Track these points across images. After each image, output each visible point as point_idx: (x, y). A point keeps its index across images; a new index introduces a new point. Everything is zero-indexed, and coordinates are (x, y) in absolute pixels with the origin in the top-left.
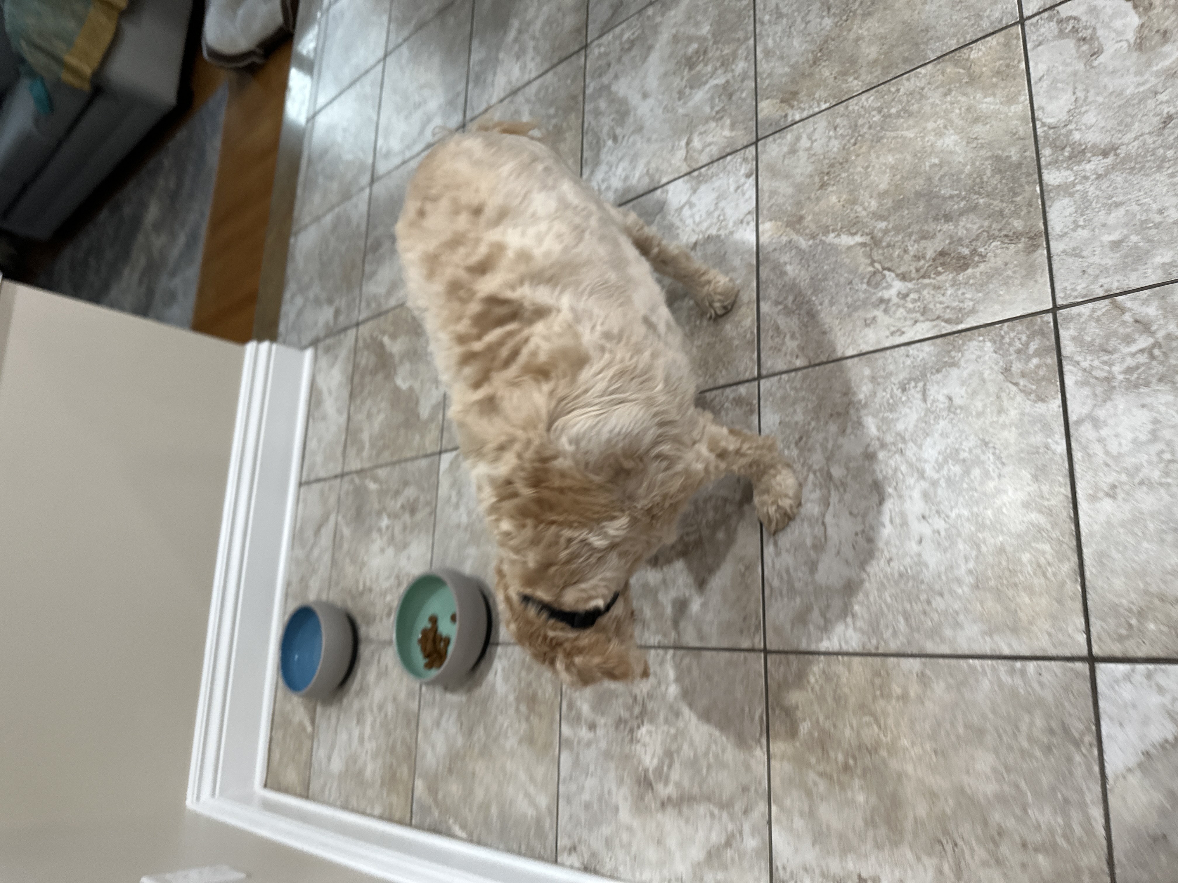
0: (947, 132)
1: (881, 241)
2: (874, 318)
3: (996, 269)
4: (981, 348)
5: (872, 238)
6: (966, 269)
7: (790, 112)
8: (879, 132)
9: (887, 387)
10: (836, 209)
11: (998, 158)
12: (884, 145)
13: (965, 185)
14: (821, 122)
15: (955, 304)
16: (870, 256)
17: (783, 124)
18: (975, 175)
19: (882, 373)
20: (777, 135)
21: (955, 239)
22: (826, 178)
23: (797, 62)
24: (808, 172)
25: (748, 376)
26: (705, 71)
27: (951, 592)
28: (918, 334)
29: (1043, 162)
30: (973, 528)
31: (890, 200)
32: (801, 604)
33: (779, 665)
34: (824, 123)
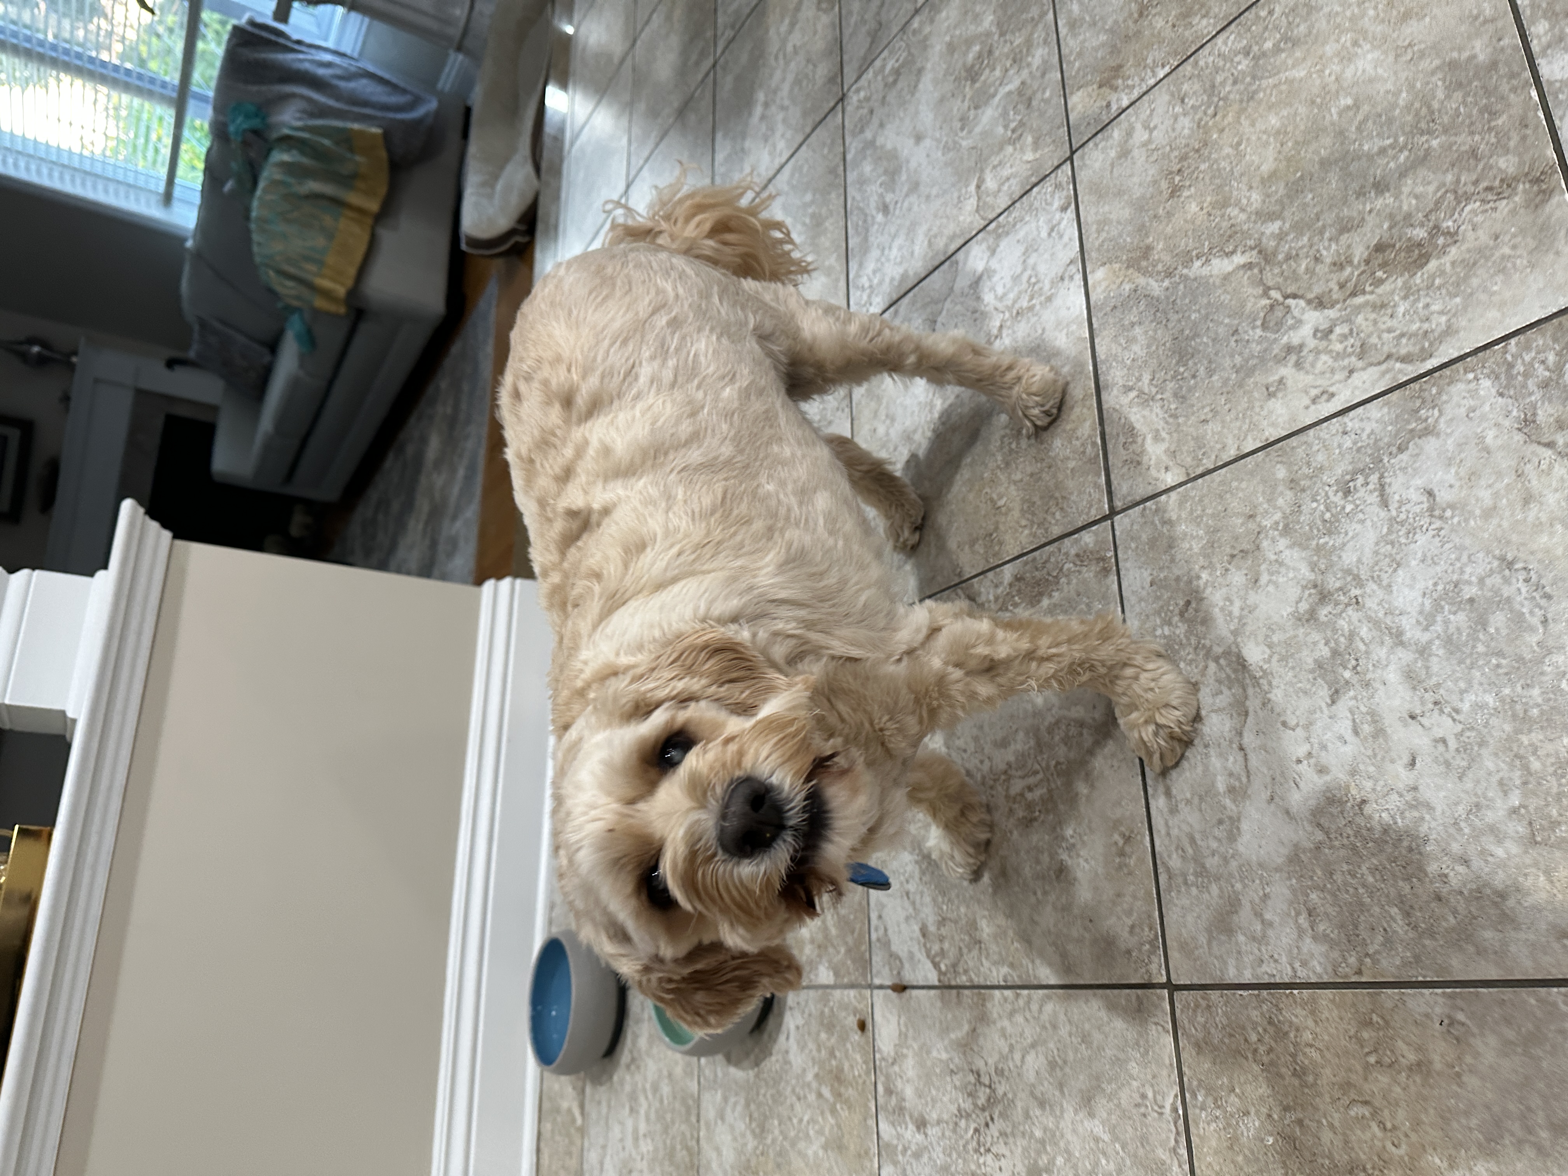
0: (1359, 51)
1: (1275, 254)
2: (1281, 381)
3: (1480, 251)
4: (1473, 394)
5: (1260, 252)
6: (1426, 263)
7: (1114, 98)
8: (1250, 84)
9: (1317, 493)
10: (1198, 222)
11: (1453, 65)
12: (1260, 102)
13: (1403, 125)
14: (1161, 97)
15: (1415, 327)
16: (1261, 282)
17: (1105, 119)
18: (1417, 105)
19: (1305, 470)
20: (1099, 136)
21: (1398, 218)
22: (1177, 179)
23: (1116, 22)
24: (1149, 179)
25: (1094, 515)
26: (992, 79)
27: (1484, 853)
28: (1357, 393)
29: (1535, 46)
30: (1508, 728)
31: (1282, 185)
32: (1220, 897)
33: (1194, 1011)
34: (1166, 98)
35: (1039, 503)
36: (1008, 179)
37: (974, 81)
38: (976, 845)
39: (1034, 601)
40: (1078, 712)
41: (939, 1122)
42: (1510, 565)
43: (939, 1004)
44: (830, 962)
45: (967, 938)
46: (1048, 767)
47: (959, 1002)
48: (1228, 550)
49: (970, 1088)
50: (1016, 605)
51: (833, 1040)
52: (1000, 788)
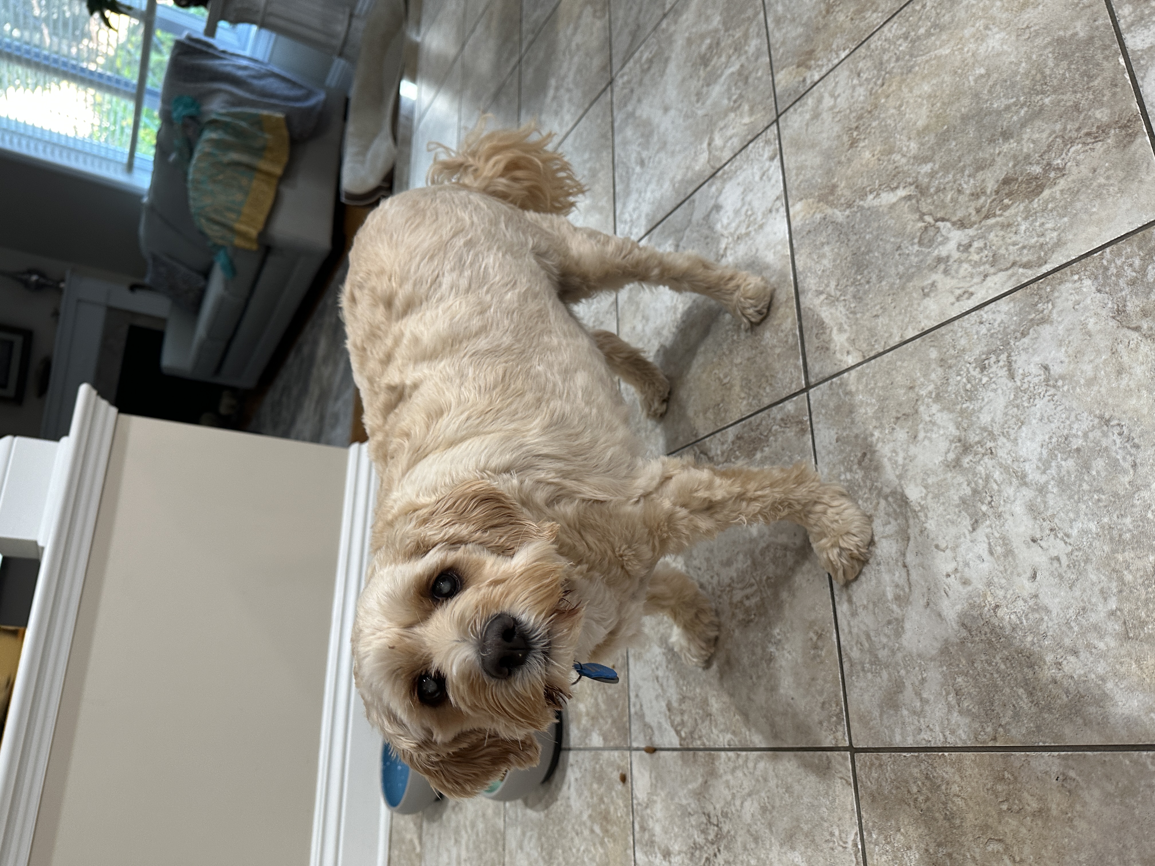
0: (989, 33)
1: (928, 188)
2: (933, 284)
3: (1082, 181)
4: (1078, 291)
5: (917, 187)
6: (1041, 192)
7: (808, 74)
8: (908, 61)
9: (961, 369)
10: (870, 166)
11: (1060, 41)
12: (916, 74)
13: (1022, 88)
14: (843, 74)
15: (1033, 241)
16: (918, 210)
17: (802, 90)
18: (1033, 72)
19: (952, 352)
20: (798, 103)
21: (1020, 158)
22: (855, 133)
23: (810, 18)
24: (835, 134)
25: (795, 388)
26: (719, 64)
27: (1089, 646)
28: (990, 291)
29: (1122, 25)
30: (1106, 548)
31: (933, 136)
32: (890, 680)
33: (870, 768)
34: (846, 73)
35: (754, 380)
36: (731, 138)
37: (706, 66)
38: (708, 641)
39: (750, 455)
40: (783, 539)
41: (680, 852)
42: (1107, 422)
43: (680, 762)
44: (600, 730)
45: (701, 712)
46: (761, 580)
47: (695, 761)
48: (894, 414)
49: (703, 826)
50: (737, 458)
51: (602, 790)
52: (725, 597)
